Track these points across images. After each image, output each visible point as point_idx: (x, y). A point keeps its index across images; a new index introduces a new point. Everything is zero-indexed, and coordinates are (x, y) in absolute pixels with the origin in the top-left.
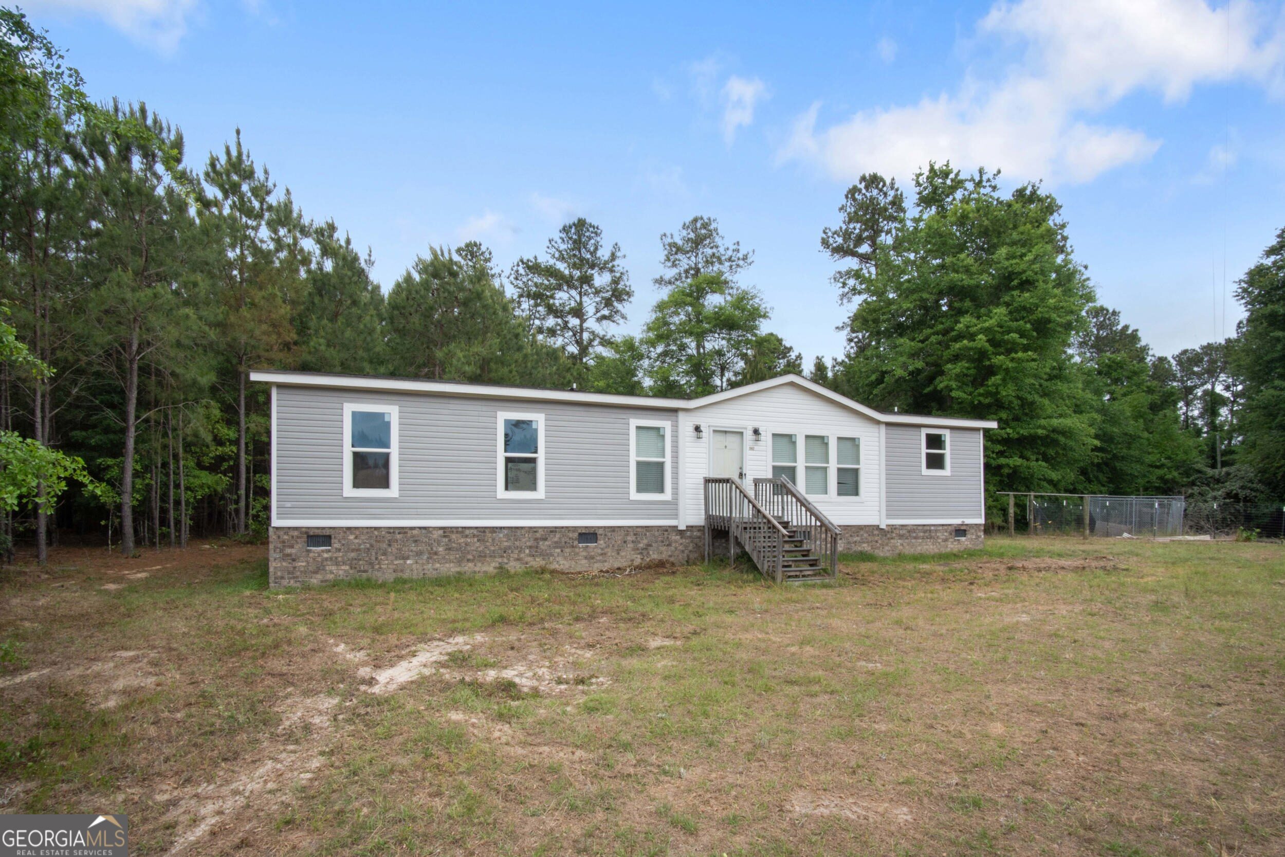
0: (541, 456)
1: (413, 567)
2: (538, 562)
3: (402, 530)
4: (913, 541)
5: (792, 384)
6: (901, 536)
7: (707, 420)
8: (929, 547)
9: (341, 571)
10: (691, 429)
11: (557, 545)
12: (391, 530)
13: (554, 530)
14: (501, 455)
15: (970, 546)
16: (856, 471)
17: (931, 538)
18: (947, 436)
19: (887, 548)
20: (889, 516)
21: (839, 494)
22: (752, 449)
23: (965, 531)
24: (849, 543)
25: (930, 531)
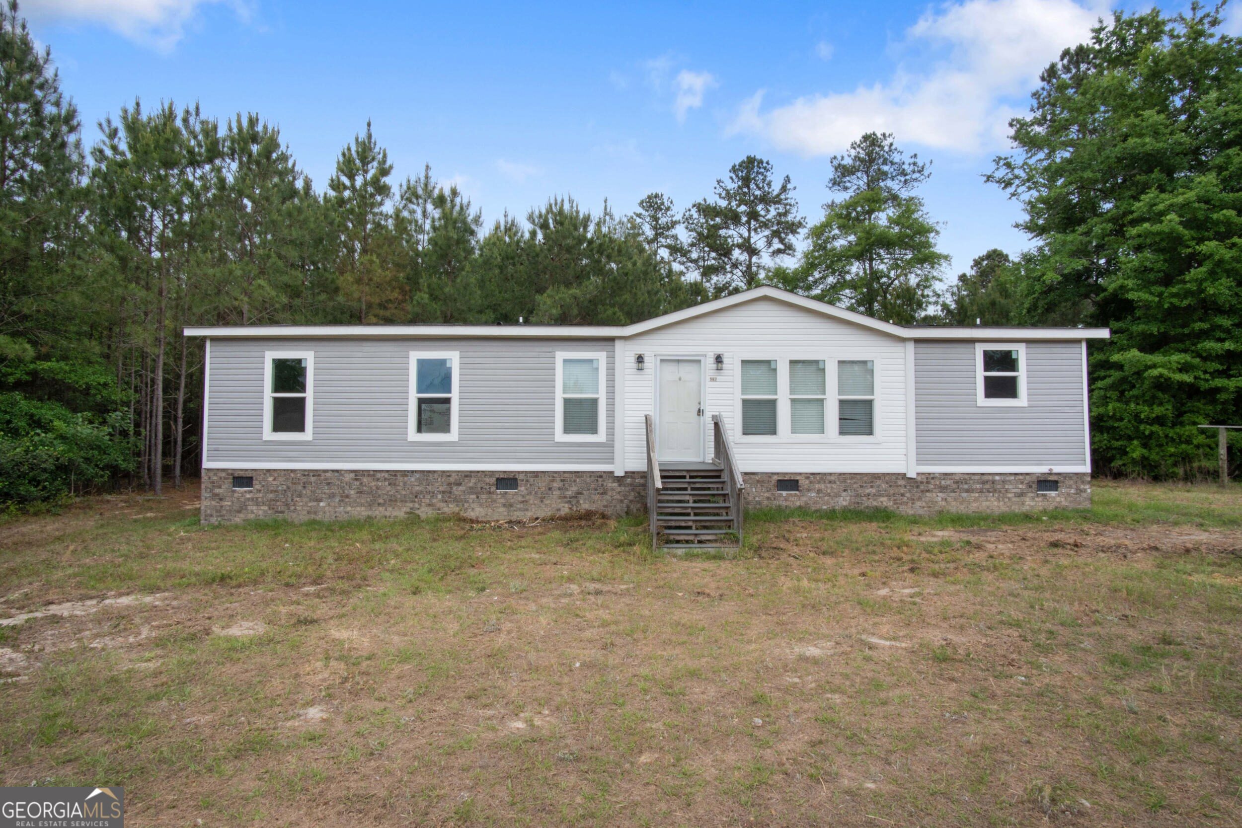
0: (455, 395)
1: (326, 510)
2: (450, 509)
3: (316, 473)
4: (964, 495)
5: (766, 298)
6: (943, 489)
7: (651, 348)
8: (993, 505)
9: (259, 512)
10: (632, 359)
11: (472, 491)
12: (306, 473)
13: (469, 474)
14: (413, 396)
15: (1064, 503)
16: (870, 403)
17: (995, 491)
18: (1021, 353)
19: (918, 504)
20: (919, 462)
21: (842, 432)
22: (713, 380)
23: (1056, 482)
24: (857, 495)
25: (993, 482)
